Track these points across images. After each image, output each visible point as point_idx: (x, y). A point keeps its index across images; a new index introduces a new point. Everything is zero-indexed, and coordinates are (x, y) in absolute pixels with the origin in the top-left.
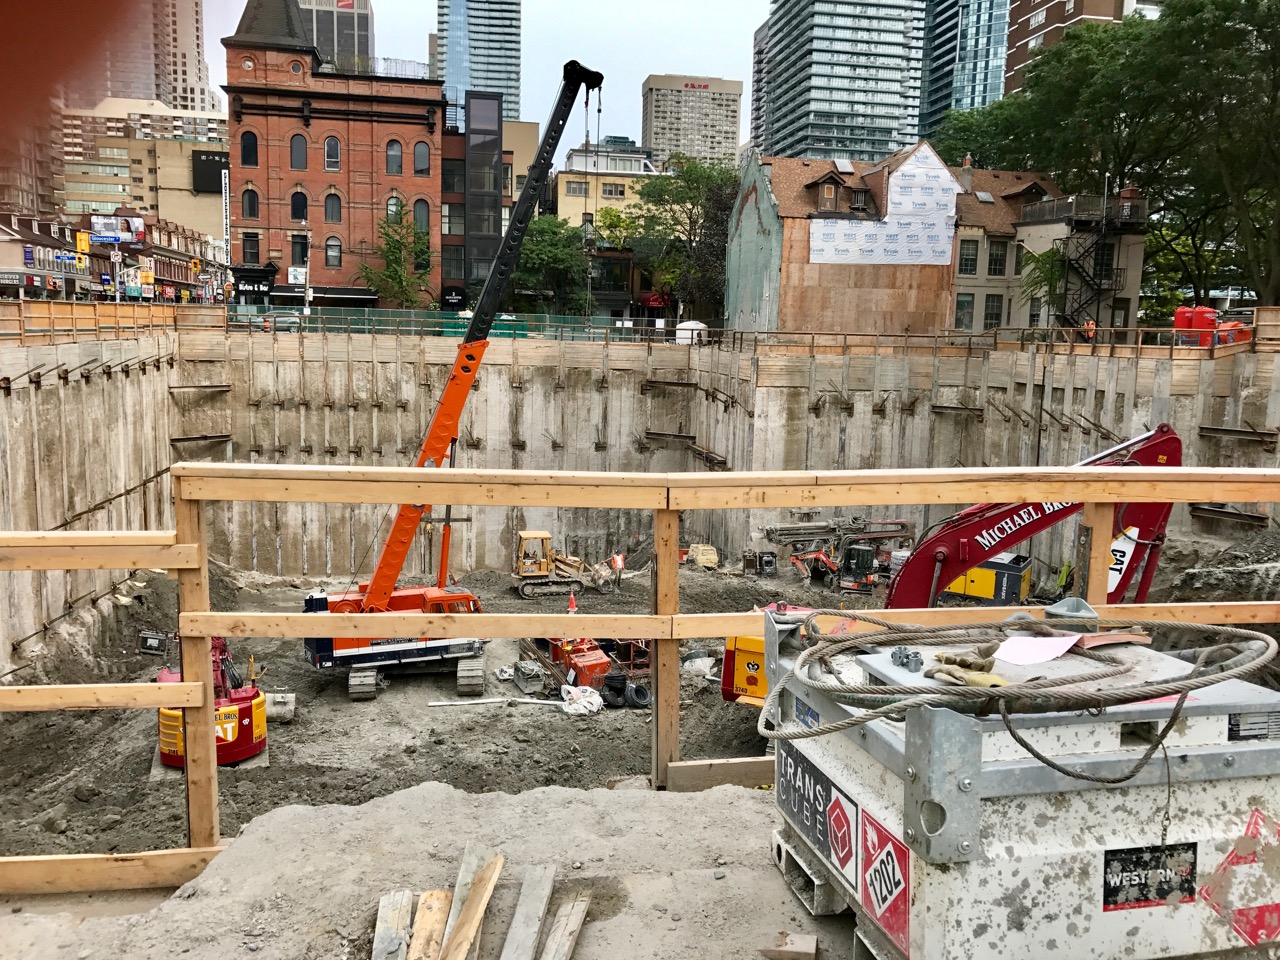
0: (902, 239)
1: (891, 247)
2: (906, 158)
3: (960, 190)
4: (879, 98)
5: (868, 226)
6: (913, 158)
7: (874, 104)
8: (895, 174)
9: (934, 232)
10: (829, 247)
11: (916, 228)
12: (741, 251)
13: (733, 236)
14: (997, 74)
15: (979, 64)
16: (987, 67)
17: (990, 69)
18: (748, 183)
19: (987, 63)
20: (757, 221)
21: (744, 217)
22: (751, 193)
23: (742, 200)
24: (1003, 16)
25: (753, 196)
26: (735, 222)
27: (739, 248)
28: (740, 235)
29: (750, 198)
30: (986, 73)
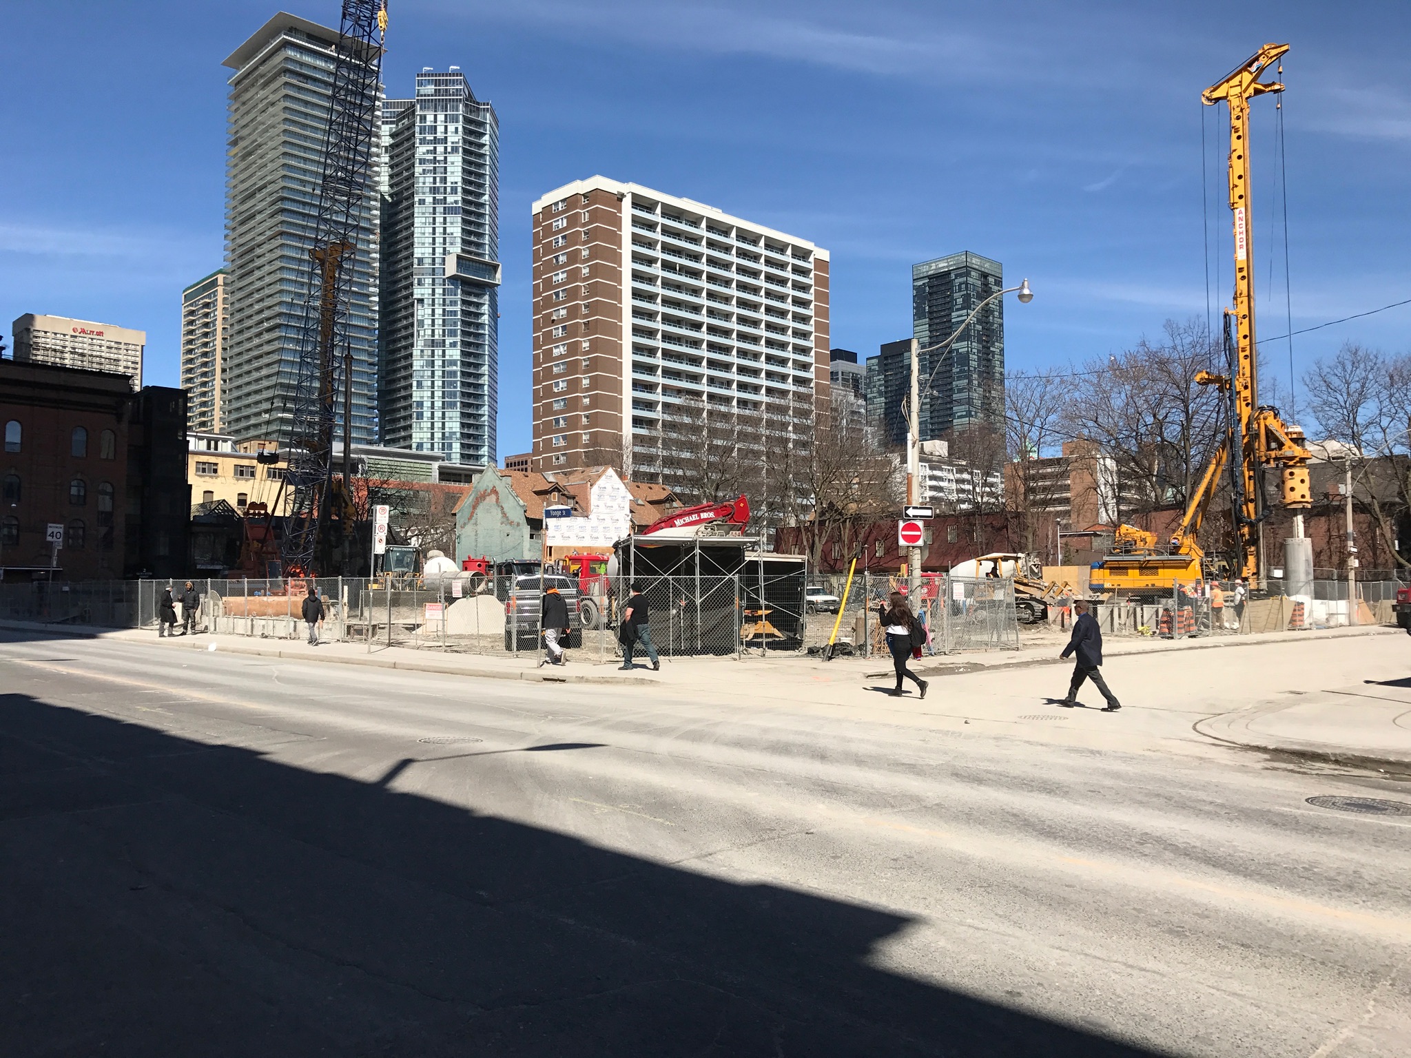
0: (600, 528)
1: (595, 535)
2: (600, 476)
3: (632, 498)
5: (580, 520)
6: (603, 478)
8: (595, 488)
9: (618, 525)
10: (558, 535)
11: (608, 523)
12: (476, 535)
13: (465, 524)
14: (453, 363)
15: (436, 351)
16: (444, 355)
17: (447, 358)
18: (485, 487)
19: (444, 352)
20: (500, 515)
21: (480, 511)
22: (489, 495)
23: (477, 499)
24: (455, 313)
25: (493, 497)
26: (467, 514)
27: (474, 533)
28: (476, 524)
29: (488, 498)
30: (444, 361)
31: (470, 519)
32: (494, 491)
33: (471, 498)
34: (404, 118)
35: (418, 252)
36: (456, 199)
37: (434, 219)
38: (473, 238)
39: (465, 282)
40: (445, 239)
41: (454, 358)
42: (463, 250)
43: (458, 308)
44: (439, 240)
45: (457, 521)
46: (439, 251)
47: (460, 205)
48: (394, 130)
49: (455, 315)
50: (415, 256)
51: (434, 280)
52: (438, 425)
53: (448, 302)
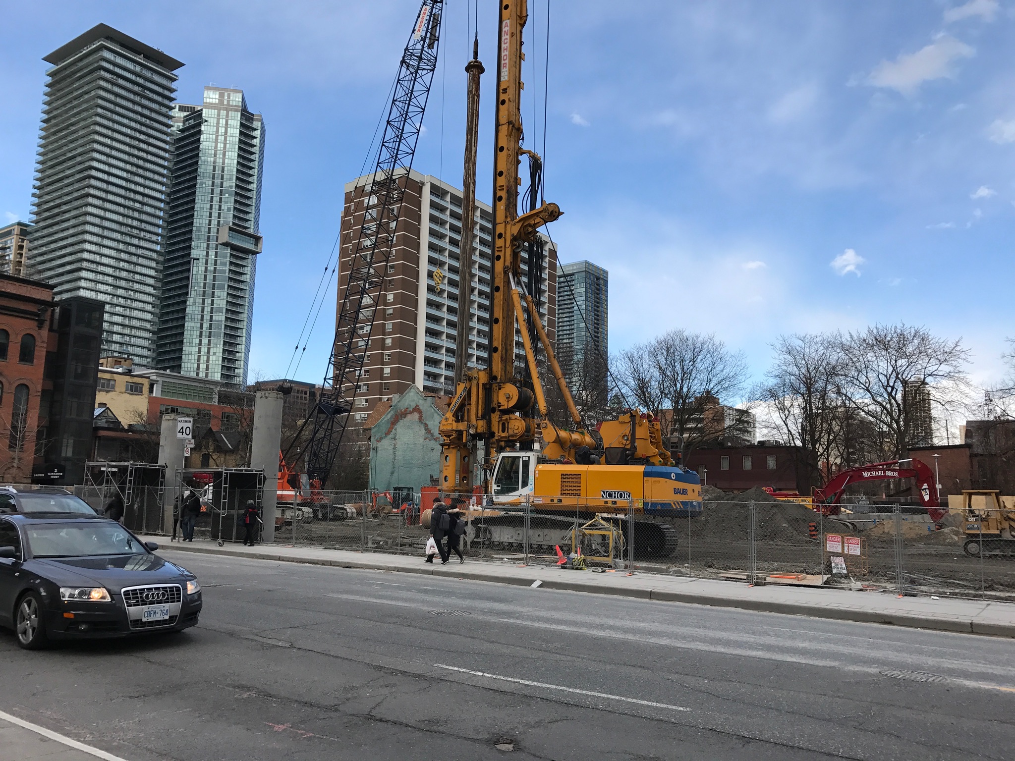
4: (135, 313)
7: (131, 318)
12: (395, 448)
13: (381, 439)
14: (220, 310)
15: (206, 300)
16: (212, 303)
17: (215, 305)
18: (406, 406)
19: (213, 301)
20: (423, 431)
21: (400, 428)
22: (411, 413)
23: (396, 416)
24: (224, 272)
25: (416, 416)
26: (384, 429)
27: (392, 447)
28: (395, 439)
29: (409, 416)
30: (212, 309)
31: (387, 434)
32: (417, 409)
33: (389, 416)
34: (190, 119)
35: (196, 222)
36: (231, 184)
37: (212, 198)
38: (241, 215)
39: (234, 248)
40: (219, 214)
41: (221, 306)
42: (234, 224)
43: (227, 268)
44: (215, 214)
45: (373, 435)
46: (214, 222)
47: (234, 189)
48: (181, 127)
49: (225, 273)
50: (194, 224)
51: (208, 245)
52: (203, 358)
53: (218, 262)
